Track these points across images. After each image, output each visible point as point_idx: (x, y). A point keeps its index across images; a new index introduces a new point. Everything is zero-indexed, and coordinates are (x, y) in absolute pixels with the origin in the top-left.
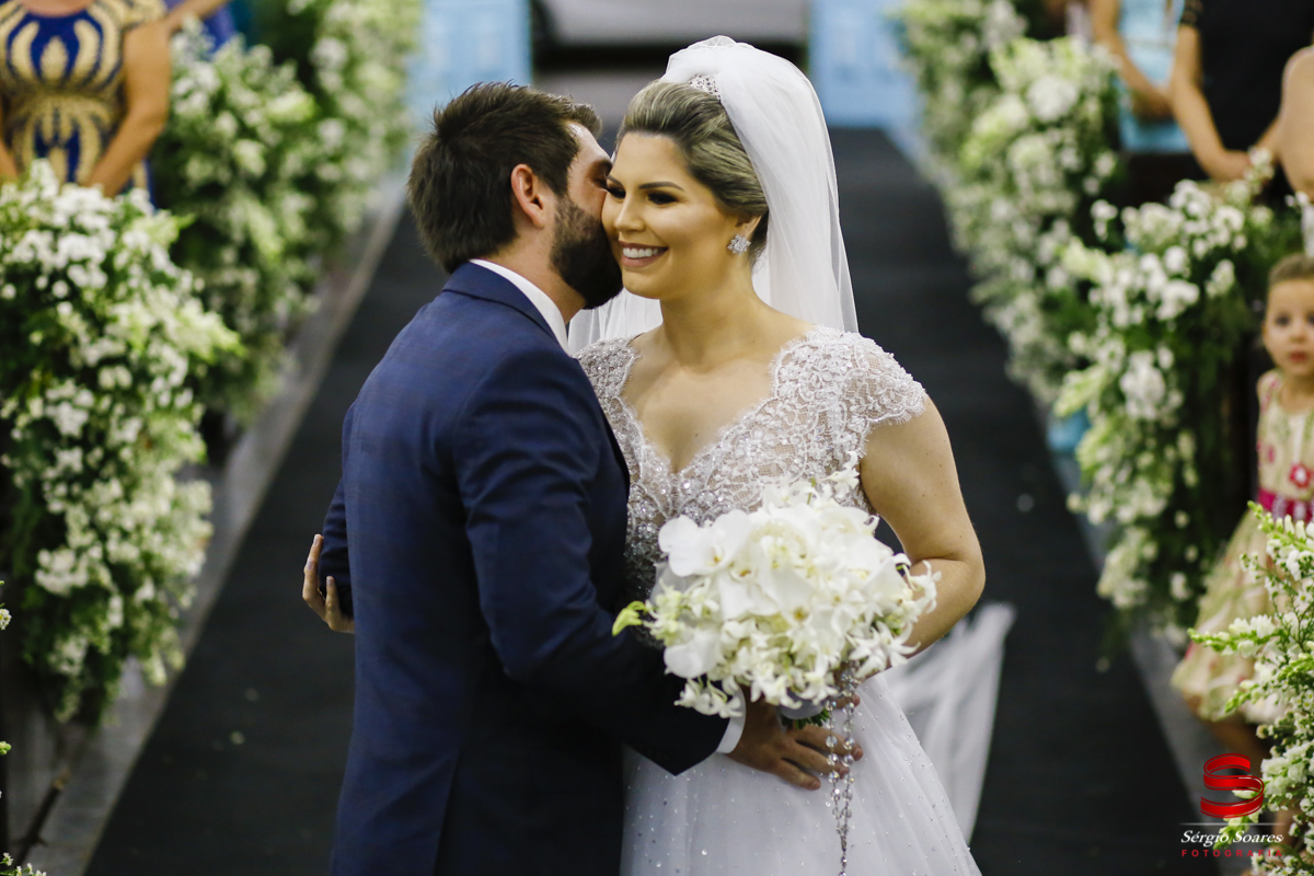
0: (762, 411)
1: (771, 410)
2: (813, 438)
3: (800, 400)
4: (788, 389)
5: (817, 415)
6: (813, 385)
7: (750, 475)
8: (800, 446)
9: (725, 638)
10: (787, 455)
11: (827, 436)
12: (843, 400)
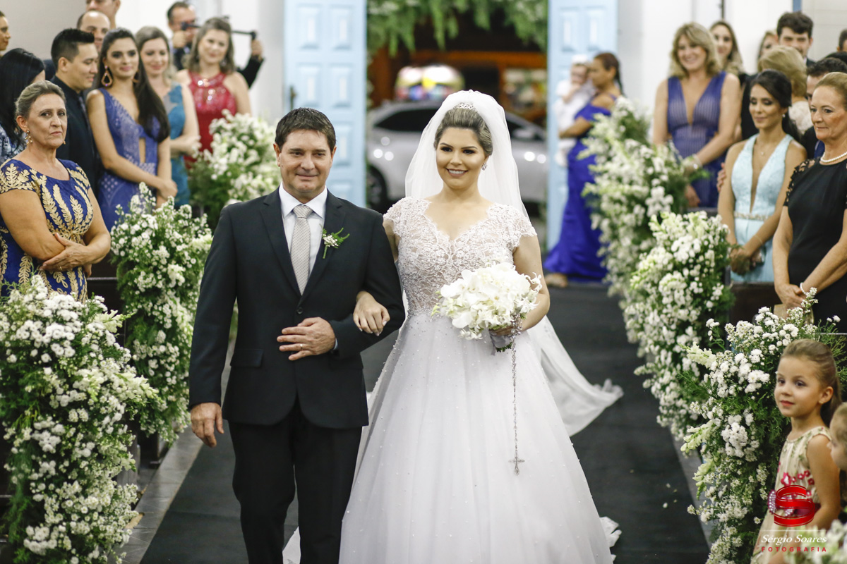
2: (504, 234)
11: (508, 235)
12: (514, 225)
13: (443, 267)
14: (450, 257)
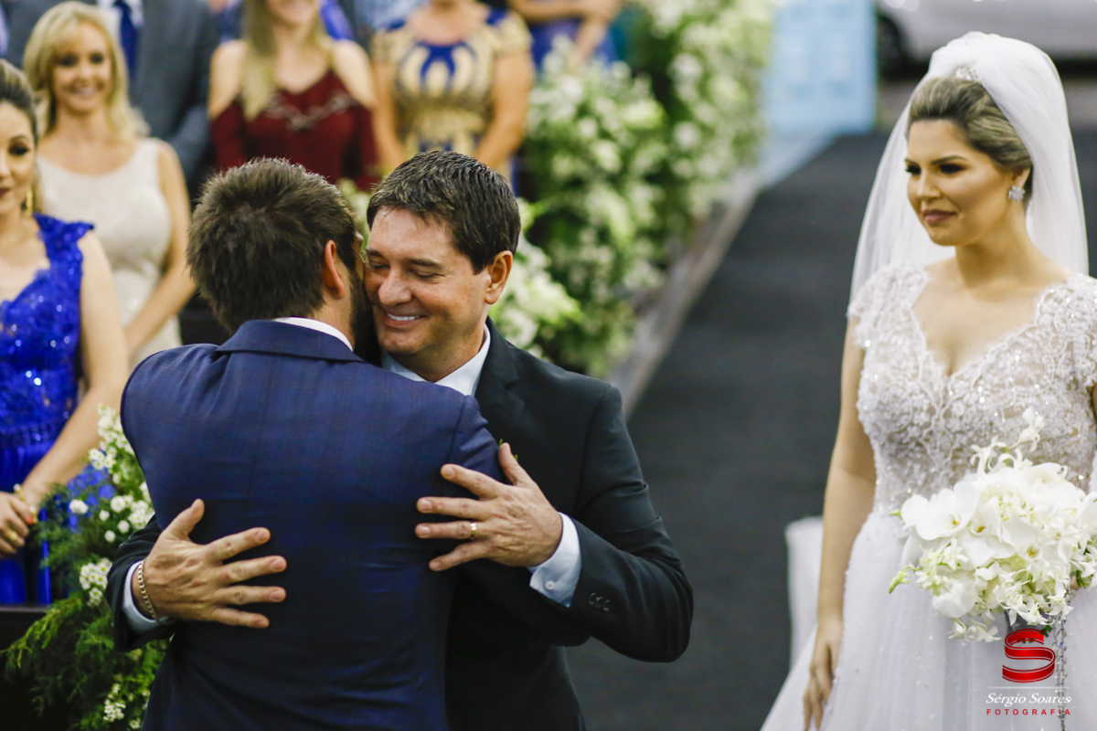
0: (1024, 335)
1: (1030, 335)
2: (1061, 361)
3: (1054, 330)
4: (1046, 319)
5: (1066, 344)
6: (1066, 319)
7: (1007, 384)
8: (1049, 365)
9: (977, 582)
10: (1038, 371)
11: (1072, 361)
12: (1088, 335)
13: (925, 431)
14: (940, 412)
